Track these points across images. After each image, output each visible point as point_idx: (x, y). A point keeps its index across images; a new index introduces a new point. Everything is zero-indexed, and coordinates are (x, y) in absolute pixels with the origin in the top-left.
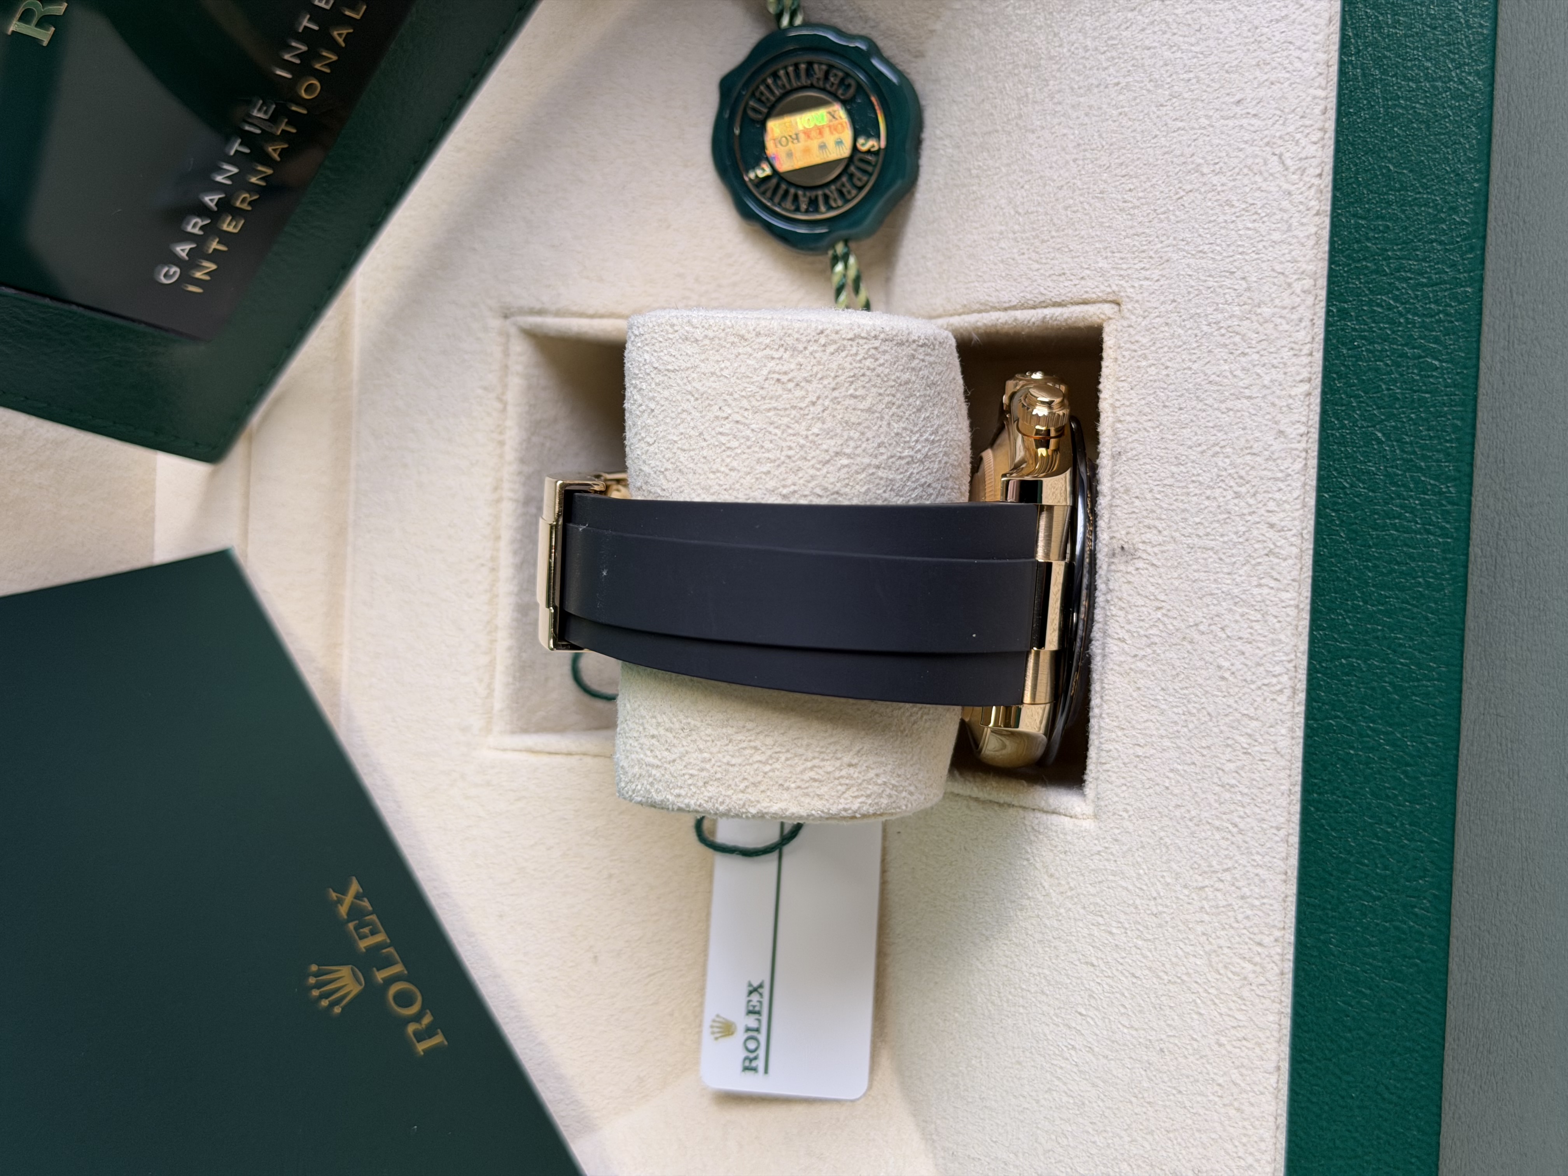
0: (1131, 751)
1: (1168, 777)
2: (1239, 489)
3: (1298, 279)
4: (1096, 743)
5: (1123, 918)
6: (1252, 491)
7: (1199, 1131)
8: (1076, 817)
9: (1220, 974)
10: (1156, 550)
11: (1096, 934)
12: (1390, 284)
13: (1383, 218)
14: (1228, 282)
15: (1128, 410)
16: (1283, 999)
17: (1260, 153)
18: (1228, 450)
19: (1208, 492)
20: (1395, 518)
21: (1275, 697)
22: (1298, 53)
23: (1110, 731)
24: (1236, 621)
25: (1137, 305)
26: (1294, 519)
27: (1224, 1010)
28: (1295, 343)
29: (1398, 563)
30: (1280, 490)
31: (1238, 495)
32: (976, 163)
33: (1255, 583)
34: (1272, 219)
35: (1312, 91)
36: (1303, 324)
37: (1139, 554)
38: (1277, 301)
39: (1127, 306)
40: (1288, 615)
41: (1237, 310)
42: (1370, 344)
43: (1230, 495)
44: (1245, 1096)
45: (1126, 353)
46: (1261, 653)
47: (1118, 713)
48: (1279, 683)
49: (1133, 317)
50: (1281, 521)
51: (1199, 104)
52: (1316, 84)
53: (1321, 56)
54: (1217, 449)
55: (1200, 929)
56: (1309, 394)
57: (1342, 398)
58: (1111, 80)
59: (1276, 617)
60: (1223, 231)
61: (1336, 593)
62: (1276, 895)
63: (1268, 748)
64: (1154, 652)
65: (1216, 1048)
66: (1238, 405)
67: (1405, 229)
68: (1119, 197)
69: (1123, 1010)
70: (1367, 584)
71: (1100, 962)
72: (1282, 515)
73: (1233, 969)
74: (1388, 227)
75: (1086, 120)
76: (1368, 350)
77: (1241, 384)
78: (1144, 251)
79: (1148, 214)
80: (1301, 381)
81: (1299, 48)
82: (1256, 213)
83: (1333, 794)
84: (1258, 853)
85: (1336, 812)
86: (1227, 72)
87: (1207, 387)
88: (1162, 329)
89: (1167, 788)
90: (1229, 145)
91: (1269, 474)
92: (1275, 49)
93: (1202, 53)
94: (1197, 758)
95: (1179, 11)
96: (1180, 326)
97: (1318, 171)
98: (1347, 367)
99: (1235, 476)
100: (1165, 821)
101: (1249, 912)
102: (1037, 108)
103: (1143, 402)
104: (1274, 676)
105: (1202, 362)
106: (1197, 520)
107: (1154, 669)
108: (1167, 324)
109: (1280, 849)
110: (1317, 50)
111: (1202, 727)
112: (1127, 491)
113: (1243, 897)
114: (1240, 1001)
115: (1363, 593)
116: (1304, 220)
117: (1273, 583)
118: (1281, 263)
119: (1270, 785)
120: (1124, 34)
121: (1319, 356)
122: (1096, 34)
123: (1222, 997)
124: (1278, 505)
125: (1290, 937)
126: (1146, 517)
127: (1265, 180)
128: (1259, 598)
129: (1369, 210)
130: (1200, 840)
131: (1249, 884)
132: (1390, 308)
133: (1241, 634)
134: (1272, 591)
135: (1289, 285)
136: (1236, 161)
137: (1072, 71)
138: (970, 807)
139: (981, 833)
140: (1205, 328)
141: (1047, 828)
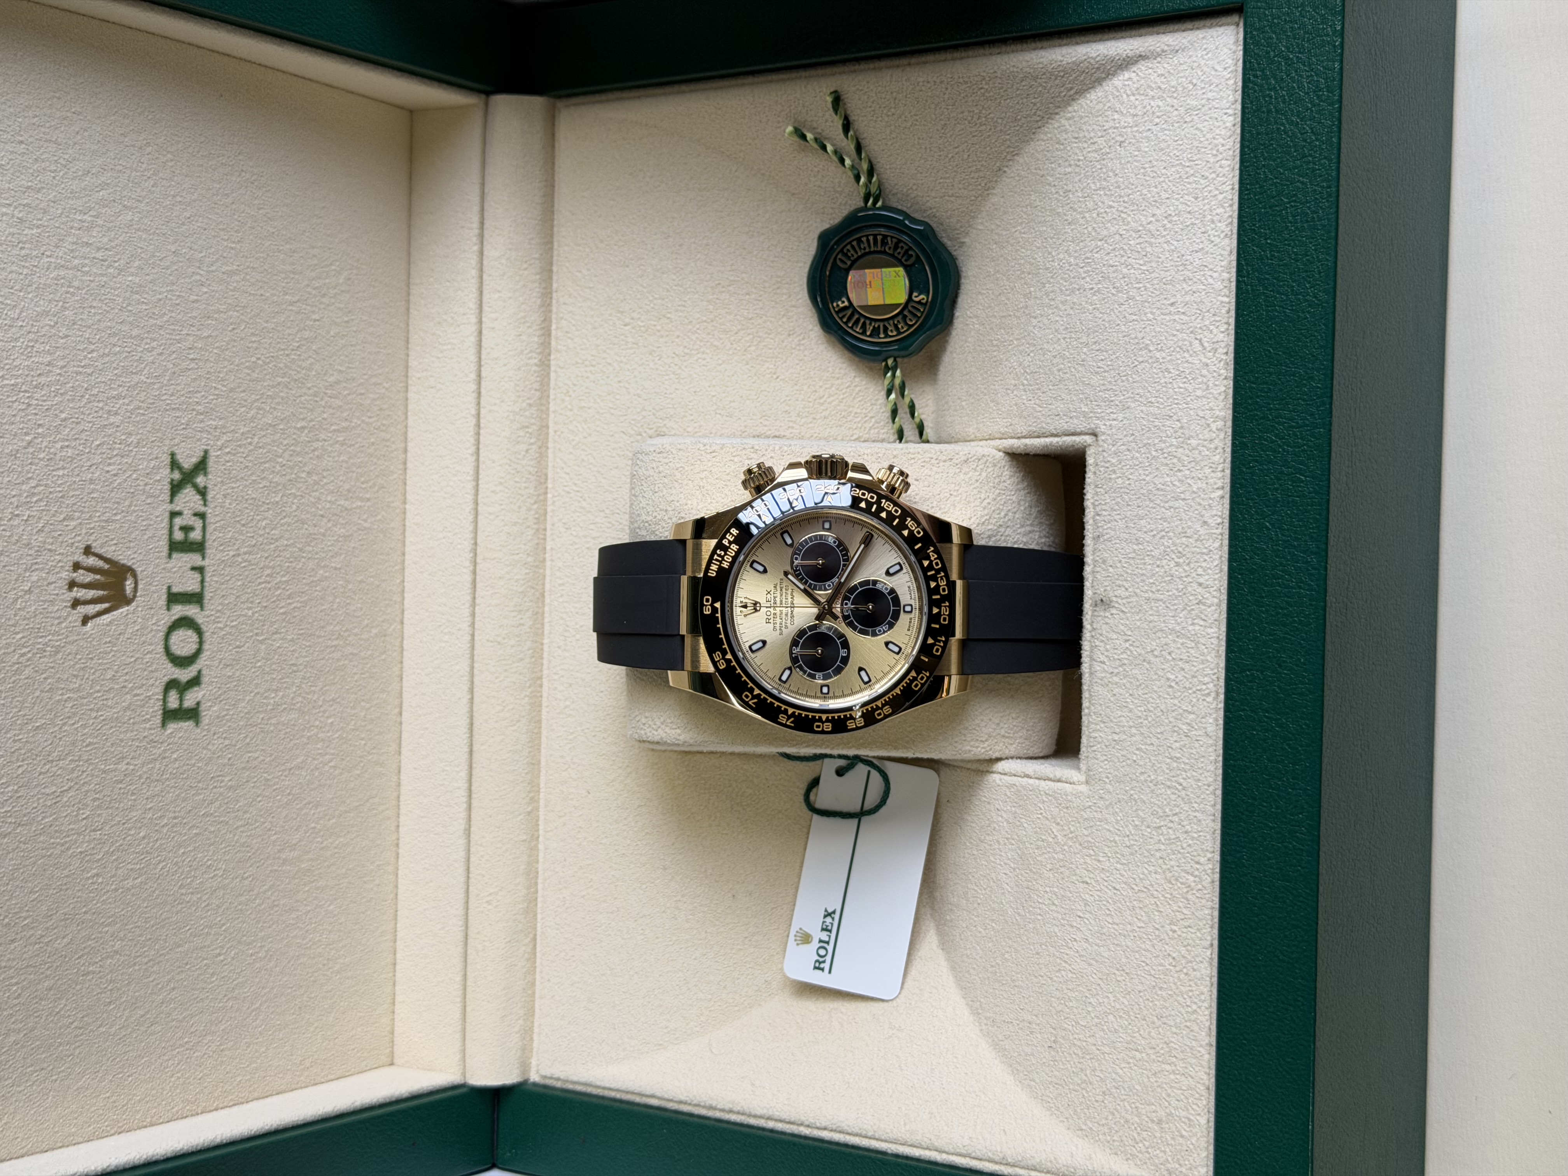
0: (1110, 737)
2: (1179, 560)
3: (1214, 421)
4: (1087, 733)
5: (1107, 850)
6: (1187, 562)
8: (1074, 783)
10: (1124, 601)
11: (1089, 862)
12: (1272, 426)
14: (1168, 423)
15: (1103, 507)
17: (1187, 338)
18: (1171, 534)
19: (1158, 563)
20: (1279, 579)
22: (1210, 273)
23: (1096, 724)
24: (1179, 648)
25: (1108, 437)
26: (1215, 580)
27: (1175, 908)
28: (1212, 463)
29: (1282, 608)
30: (1205, 560)
31: (1178, 564)
33: (1190, 622)
34: (1196, 382)
35: (1220, 298)
36: (1218, 451)
37: (1113, 604)
38: (1200, 436)
39: (1101, 438)
40: (1212, 644)
41: (1174, 442)
42: (1260, 465)
43: (1172, 564)
45: (1102, 469)
46: (1195, 669)
47: (1101, 712)
48: (1207, 688)
49: (1106, 445)
51: (1146, 304)
52: (1222, 294)
53: (1226, 276)
54: (1163, 533)
55: (1158, 854)
56: (1223, 497)
57: (1243, 501)
58: (1088, 286)
59: (1204, 645)
60: (1164, 389)
61: (1242, 628)
62: (1208, 830)
63: (1201, 732)
64: (1125, 670)
65: (1171, 933)
66: (1177, 504)
67: (1281, 390)
68: (1095, 364)
69: (1108, 912)
71: (1092, 881)
72: (1207, 577)
73: (1181, 880)
74: (1270, 389)
75: (1072, 312)
76: (1259, 469)
77: (1178, 490)
78: (1112, 401)
79: (1115, 376)
80: (1218, 488)
81: (1211, 270)
82: (1186, 377)
83: (1243, 760)
84: (1196, 802)
85: (1246, 772)
86: (1165, 284)
87: (1156, 492)
88: (1126, 453)
89: (1135, 761)
90: (1167, 332)
91: (1198, 550)
92: (1195, 270)
93: (1148, 271)
94: (1154, 740)
95: (1132, 242)
96: (1137, 452)
97: (1225, 350)
98: (1246, 480)
99: (1177, 551)
100: (1134, 783)
101: (1190, 842)
102: (1038, 302)
103: (1113, 502)
104: (1204, 684)
105: (1152, 476)
106: (1151, 581)
107: (1125, 681)
108: (1128, 450)
109: (1210, 799)
110: (1222, 271)
111: (1157, 720)
112: (1104, 562)
113: (1186, 832)
114: (1184, 902)
116: (1217, 383)
117: (1202, 623)
119: (1203, 756)
120: (1096, 255)
121: (1228, 472)
122: (1076, 255)
124: (1204, 571)
125: (1217, 857)
126: (1117, 580)
127: (1191, 356)
128: (1193, 633)
130: (1157, 795)
131: (1190, 824)
132: (1273, 442)
134: (1202, 628)
135: (1208, 425)
136: (1172, 342)
137: (1061, 278)
138: (1000, 780)
139: (1009, 797)
140: (1154, 453)
141: (1054, 792)
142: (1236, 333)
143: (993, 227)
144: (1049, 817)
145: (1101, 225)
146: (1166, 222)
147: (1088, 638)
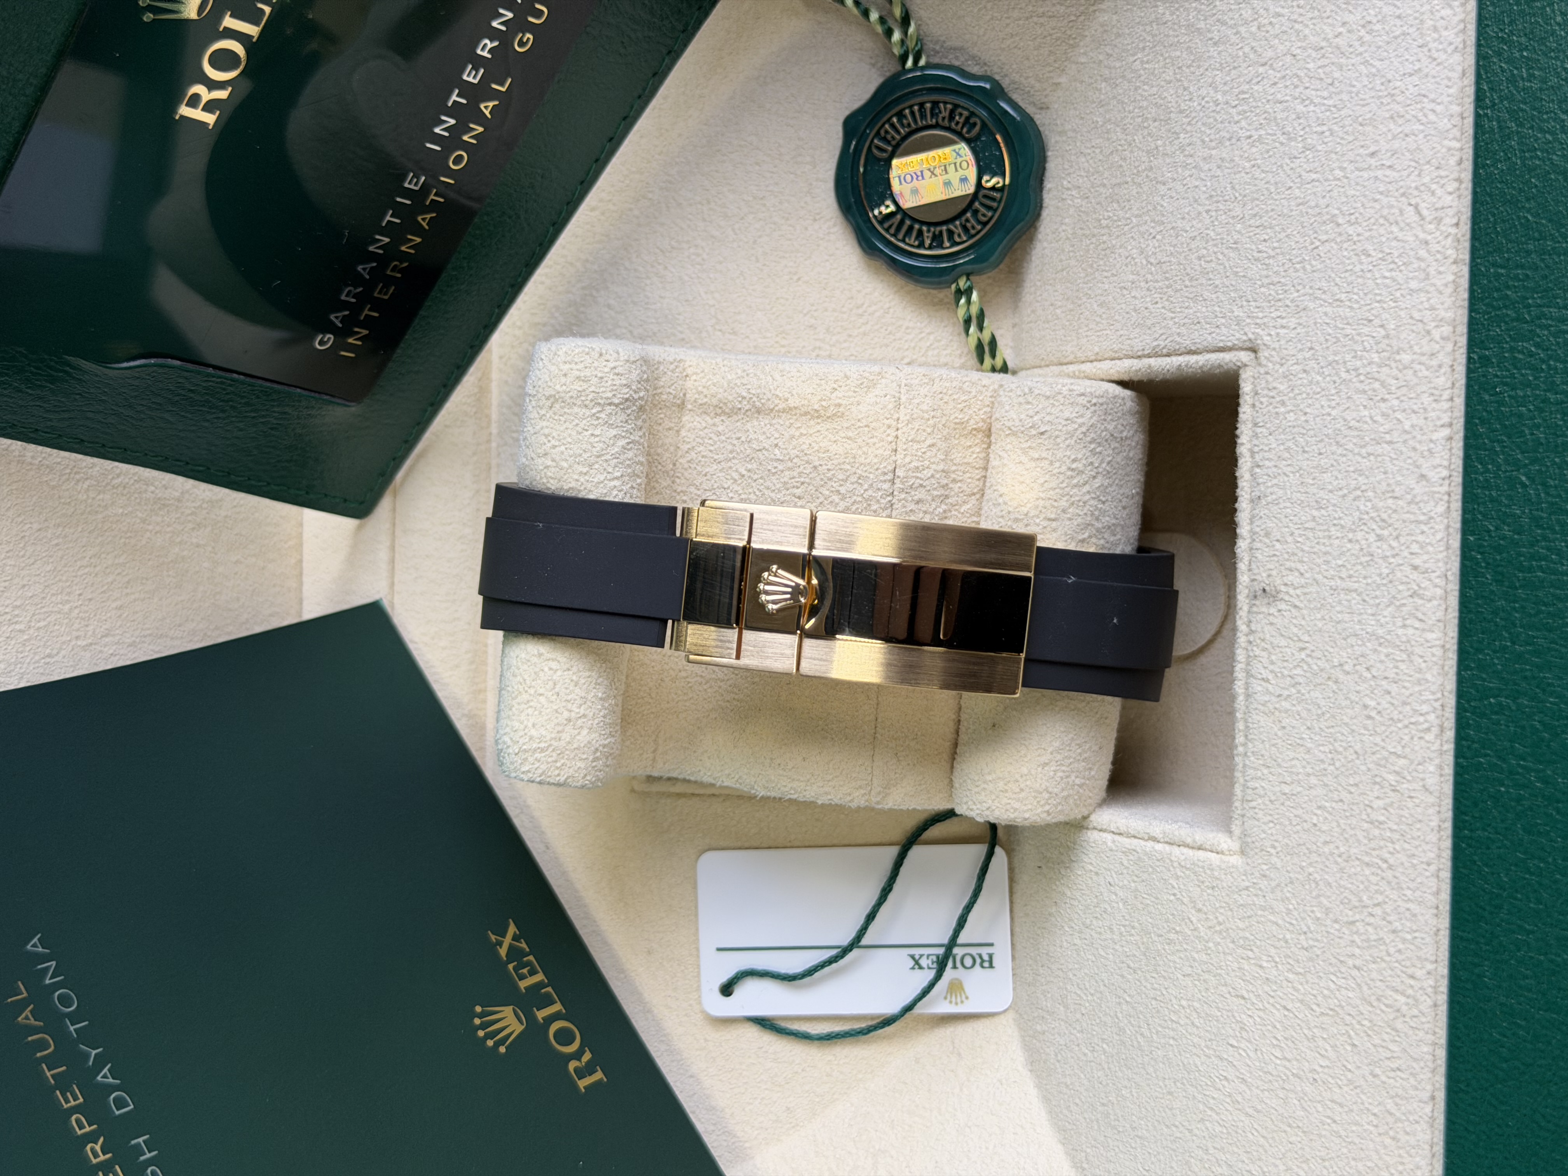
0: (1278, 789)
1: (1316, 814)
2: (1382, 532)
3: (1437, 326)
4: (1241, 780)
5: (1273, 951)
6: (1395, 534)
7: (1354, 1159)
8: (1222, 853)
9: (1372, 1006)
10: (1298, 592)
11: (1246, 967)
12: (1532, 331)
13: (1522, 267)
14: (1366, 330)
15: (1267, 455)
16: (1437, 1030)
17: (1395, 203)
18: (1370, 494)
19: (1350, 535)
20: (1541, 560)
21: (1422, 735)
22: (1432, 106)
23: (1255, 769)
24: (1381, 662)
25: (1273, 353)
26: (1438, 561)
27: (1377, 1041)
28: (1435, 388)
29: (1545, 605)
30: (1423, 532)
31: (1380, 538)
32: (1106, 214)
33: (1400, 624)
34: (1410, 268)
35: (1446, 143)
36: (1443, 370)
37: (1280, 596)
38: (1416, 349)
39: (1264, 354)
40: (1433, 655)
41: (1375, 357)
42: (1512, 389)
43: (1372, 538)
44: (1400, 1125)
45: (1264, 400)
46: (1407, 693)
47: (1263, 752)
48: (1426, 721)
49: (1270, 365)
50: (1425, 562)
51: (1333, 156)
52: (1451, 136)
53: (1456, 109)
54: (1359, 493)
56: (1450, 438)
57: (1484, 443)
58: (1243, 134)
59: (1422, 657)
60: (1360, 280)
61: (1483, 633)
62: (1427, 929)
63: (1417, 786)
64: (1299, 692)
65: (1370, 1078)
66: (1379, 450)
67: (1545, 277)
68: (1254, 247)
69: (1275, 1042)
70: (1515, 626)
71: (1251, 995)
72: (1425, 557)
73: (1386, 1002)
74: (1527, 276)
75: (1219, 173)
76: (1509, 396)
77: (1381, 429)
78: (1280, 300)
79: (1283, 264)
80: (1442, 426)
81: (1433, 101)
82: (1393, 262)
83: (1484, 830)
84: (1409, 888)
85: (1488, 848)
86: (1361, 125)
87: (1346, 432)
88: (1300, 376)
89: (1315, 825)
90: (1365, 196)
91: (1412, 517)
92: (1409, 102)
93: (1335, 106)
94: (1344, 795)
95: (1311, 66)
96: (1318, 373)
97: (1455, 221)
98: (1489, 412)
99: (1378, 519)
100: (1314, 857)
101: (1401, 946)
102: (1168, 160)
103: (1282, 447)
104: (1421, 715)
105: (1341, 408)
106: (1340, 562)
107: (1299, 709)
108: (1305, 371)
109: (1430, 884)
110: (1450, 103)
111: (1350, 765)
112: (1267, 535)
113: (1394, 932)
114: (1394, 1033)
115: (1510, 633)
116: (1442, 269)
117: (1417, 624)
118: (1420, 310)
119: (1420, 821)
120: (1256, 88)
121: (1460, 401)
122: (1227, 88)
123: (1376, 1028)
124: (1422, 548)
125: (1444, 970)
126: (1288, 560)
127: (1401, 230)
128: (1404, 639)
129: (1508, 260)
130: (1349, 876)
131: (1401, 919)
132: (1531, 355)
133: (1386, 674)
134: (1417, 632)
135: (1428, 332)
136: (1373, 211)
137: (1203, 124)
138: (1114, 842)
139: (1127, 868)
140: (1344, 375)
141: (1194, 864)
142: (1475, 193)
143: (1101, 57)
144: (1185, 900)
145: (1263, 43)
146: (1363, 32)
147: (1243, 645)
